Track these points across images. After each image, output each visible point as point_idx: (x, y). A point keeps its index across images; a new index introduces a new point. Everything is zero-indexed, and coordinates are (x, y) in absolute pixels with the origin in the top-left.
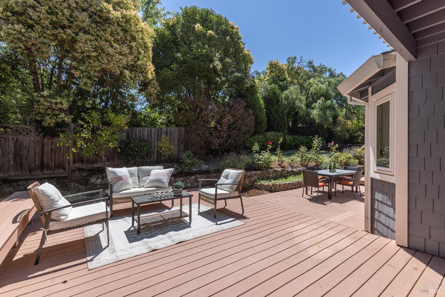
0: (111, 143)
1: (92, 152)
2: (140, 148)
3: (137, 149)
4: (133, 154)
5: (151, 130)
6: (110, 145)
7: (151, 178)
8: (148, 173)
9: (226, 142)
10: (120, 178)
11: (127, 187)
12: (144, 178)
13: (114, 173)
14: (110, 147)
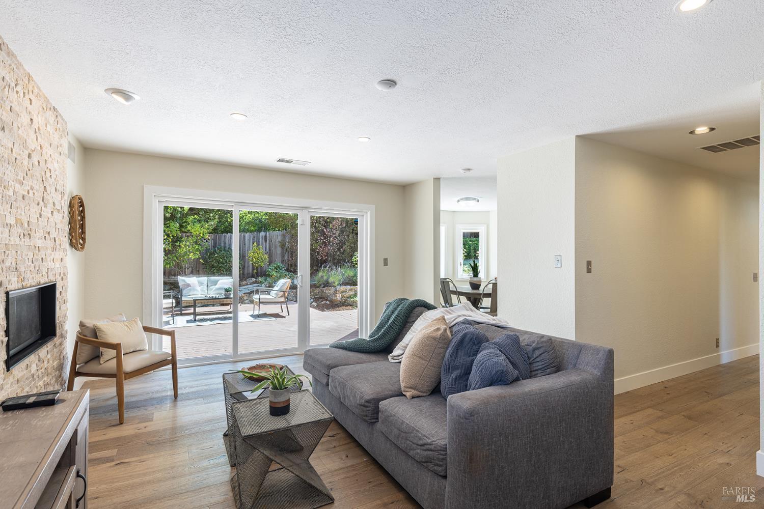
0: (192, 254)
1: (173, 263)
2: (225, 258)
3: (221, 260)
4: (217, 265)
5: (244, 236)
6: (190, 256)
7: (217, 286)
8: (215, 283)
9: (339, 250)
10: (188, 285)
11: (195, 293)
12: (211, 287)
13: (184, 281)
14: (191, 258)
